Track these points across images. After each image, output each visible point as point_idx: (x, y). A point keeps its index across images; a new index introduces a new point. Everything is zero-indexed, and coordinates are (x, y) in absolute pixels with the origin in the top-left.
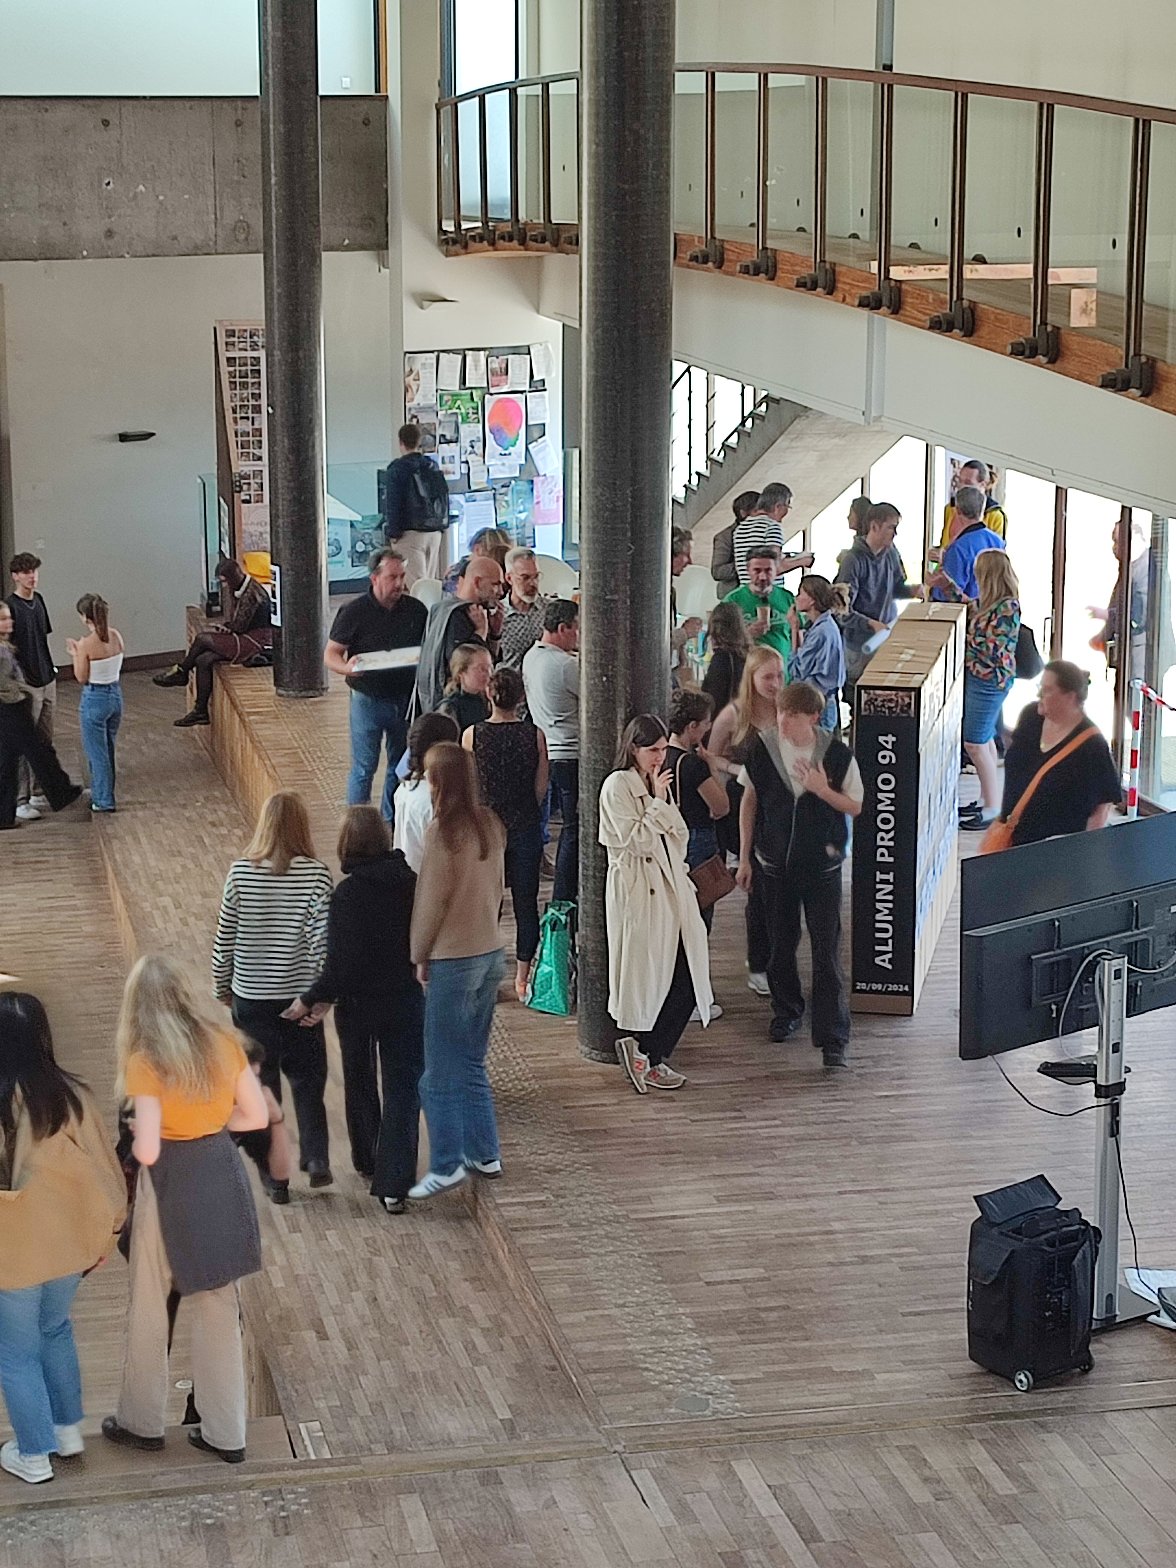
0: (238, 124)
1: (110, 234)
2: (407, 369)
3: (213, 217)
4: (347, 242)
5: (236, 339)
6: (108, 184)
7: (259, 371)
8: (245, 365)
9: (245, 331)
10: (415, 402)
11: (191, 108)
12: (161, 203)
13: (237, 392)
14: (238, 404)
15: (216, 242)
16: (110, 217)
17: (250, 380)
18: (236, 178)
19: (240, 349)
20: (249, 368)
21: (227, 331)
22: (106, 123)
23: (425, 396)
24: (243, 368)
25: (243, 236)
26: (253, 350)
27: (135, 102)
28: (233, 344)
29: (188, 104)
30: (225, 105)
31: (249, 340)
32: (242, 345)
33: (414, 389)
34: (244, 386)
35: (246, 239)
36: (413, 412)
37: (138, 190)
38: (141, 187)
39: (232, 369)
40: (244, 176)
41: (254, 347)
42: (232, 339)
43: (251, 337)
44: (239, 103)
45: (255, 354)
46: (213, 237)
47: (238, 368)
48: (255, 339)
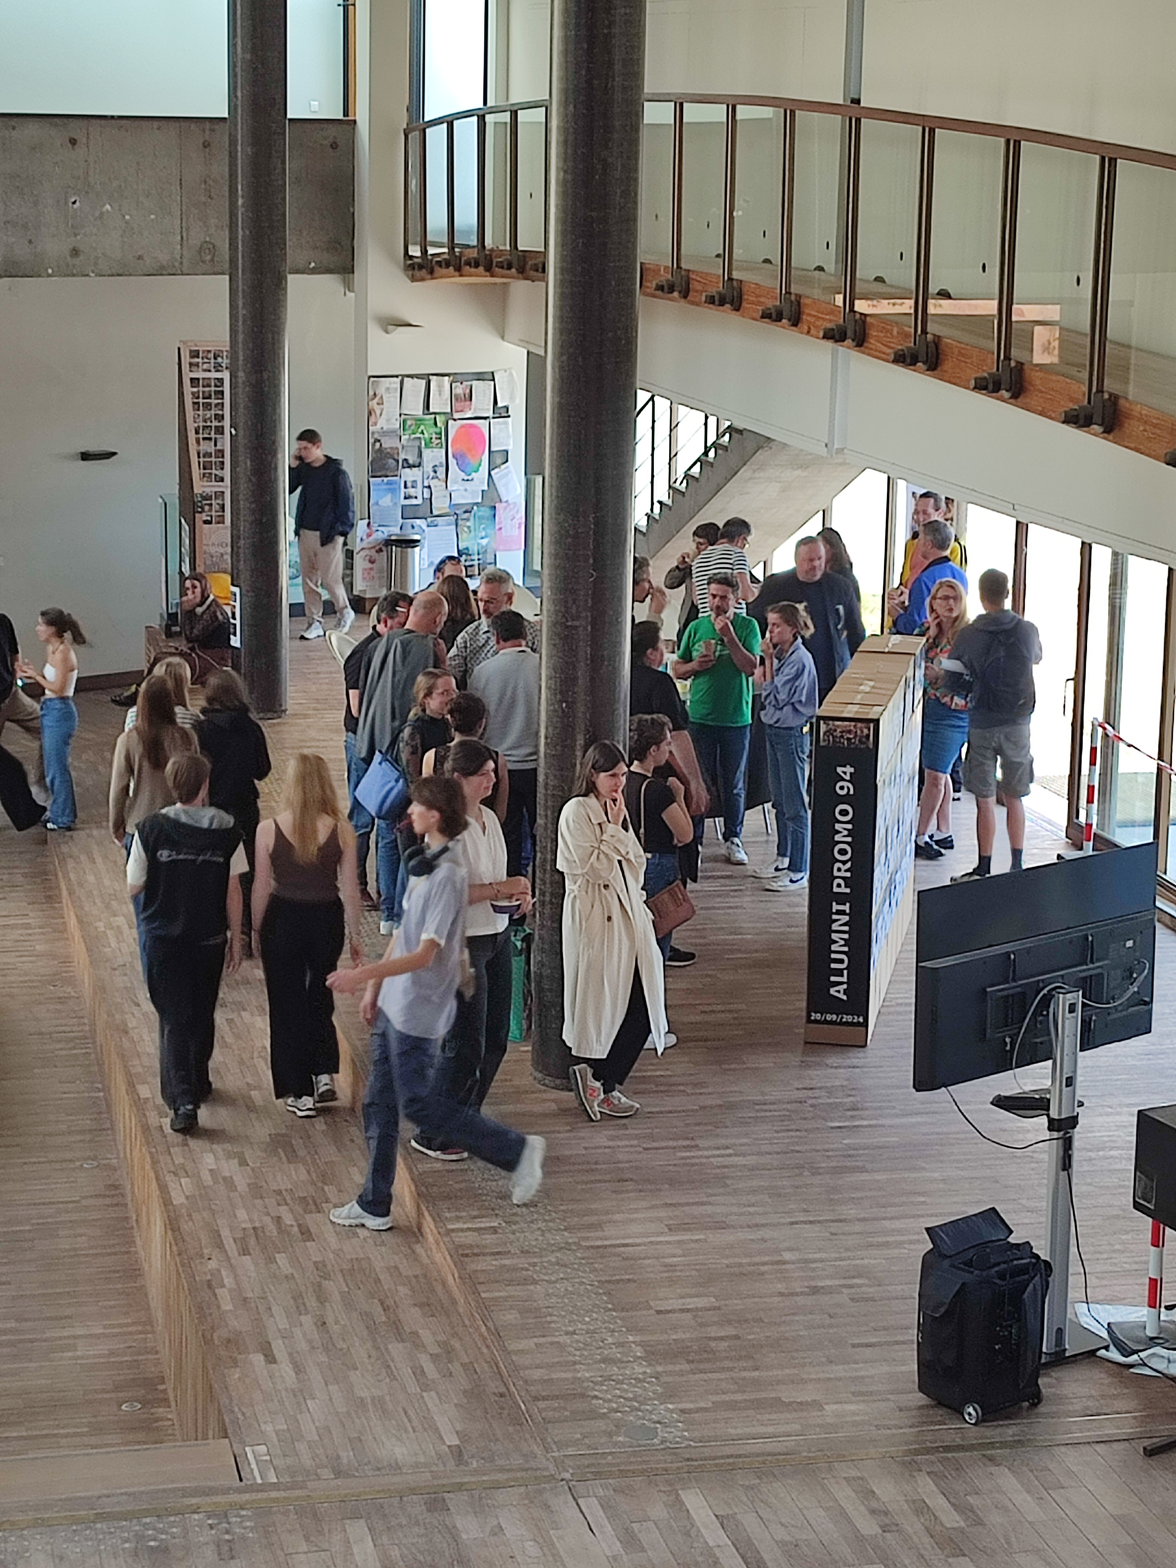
0: (206, 145)
1: (75, 252)
2: (371, 393)
3: (179, 238)
4: (313, 265)
5: (200, 360)
6: (74, 203)
7: (222, 392)
8: (209, 386)
9: (209, 351)
10: (379, 426)
11: (158, 129)
12: (127, 223)
13: (200, 413)
14: (201, 424)
15: (181, 263)
16: (76, 235)
17: (214, 401)
18: (203, 199)
19: (205, 370)
20: (213, 389)
21: (191, 351)
22: (73, 142)
23: (388, 420)
24: (207, 389)
25: (209, 257)
26: (217, 371)
27: (103, 122)
28: (197, 365)
29: (156, 124)
30: (193, 126)
31: (213, 361)
32: (205, 366)
33: (378, 413)
34: (207, 406)
35: (212, 260)
36: (376, 436)
37: (104, 209)
38: (108, 207)
39: (195, 390)
40: (210, 197)
41: (218, 368)
42: (196, 360)
43: (215, 358)
44: (208, 125)
45: (218, 375)
46: (178, 257)
47: (201, 389)
48: (219, 360)
